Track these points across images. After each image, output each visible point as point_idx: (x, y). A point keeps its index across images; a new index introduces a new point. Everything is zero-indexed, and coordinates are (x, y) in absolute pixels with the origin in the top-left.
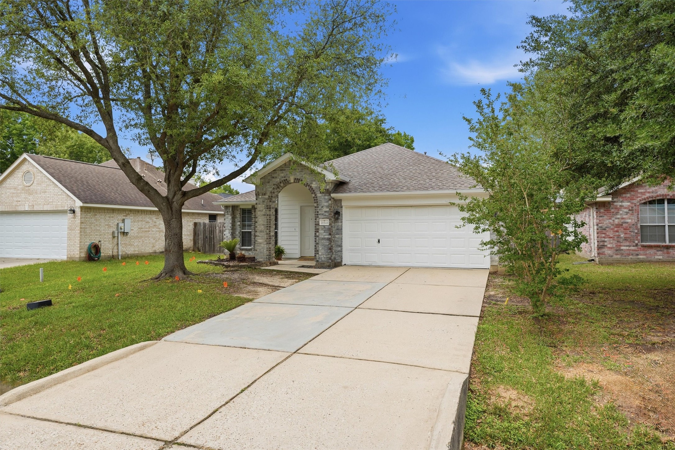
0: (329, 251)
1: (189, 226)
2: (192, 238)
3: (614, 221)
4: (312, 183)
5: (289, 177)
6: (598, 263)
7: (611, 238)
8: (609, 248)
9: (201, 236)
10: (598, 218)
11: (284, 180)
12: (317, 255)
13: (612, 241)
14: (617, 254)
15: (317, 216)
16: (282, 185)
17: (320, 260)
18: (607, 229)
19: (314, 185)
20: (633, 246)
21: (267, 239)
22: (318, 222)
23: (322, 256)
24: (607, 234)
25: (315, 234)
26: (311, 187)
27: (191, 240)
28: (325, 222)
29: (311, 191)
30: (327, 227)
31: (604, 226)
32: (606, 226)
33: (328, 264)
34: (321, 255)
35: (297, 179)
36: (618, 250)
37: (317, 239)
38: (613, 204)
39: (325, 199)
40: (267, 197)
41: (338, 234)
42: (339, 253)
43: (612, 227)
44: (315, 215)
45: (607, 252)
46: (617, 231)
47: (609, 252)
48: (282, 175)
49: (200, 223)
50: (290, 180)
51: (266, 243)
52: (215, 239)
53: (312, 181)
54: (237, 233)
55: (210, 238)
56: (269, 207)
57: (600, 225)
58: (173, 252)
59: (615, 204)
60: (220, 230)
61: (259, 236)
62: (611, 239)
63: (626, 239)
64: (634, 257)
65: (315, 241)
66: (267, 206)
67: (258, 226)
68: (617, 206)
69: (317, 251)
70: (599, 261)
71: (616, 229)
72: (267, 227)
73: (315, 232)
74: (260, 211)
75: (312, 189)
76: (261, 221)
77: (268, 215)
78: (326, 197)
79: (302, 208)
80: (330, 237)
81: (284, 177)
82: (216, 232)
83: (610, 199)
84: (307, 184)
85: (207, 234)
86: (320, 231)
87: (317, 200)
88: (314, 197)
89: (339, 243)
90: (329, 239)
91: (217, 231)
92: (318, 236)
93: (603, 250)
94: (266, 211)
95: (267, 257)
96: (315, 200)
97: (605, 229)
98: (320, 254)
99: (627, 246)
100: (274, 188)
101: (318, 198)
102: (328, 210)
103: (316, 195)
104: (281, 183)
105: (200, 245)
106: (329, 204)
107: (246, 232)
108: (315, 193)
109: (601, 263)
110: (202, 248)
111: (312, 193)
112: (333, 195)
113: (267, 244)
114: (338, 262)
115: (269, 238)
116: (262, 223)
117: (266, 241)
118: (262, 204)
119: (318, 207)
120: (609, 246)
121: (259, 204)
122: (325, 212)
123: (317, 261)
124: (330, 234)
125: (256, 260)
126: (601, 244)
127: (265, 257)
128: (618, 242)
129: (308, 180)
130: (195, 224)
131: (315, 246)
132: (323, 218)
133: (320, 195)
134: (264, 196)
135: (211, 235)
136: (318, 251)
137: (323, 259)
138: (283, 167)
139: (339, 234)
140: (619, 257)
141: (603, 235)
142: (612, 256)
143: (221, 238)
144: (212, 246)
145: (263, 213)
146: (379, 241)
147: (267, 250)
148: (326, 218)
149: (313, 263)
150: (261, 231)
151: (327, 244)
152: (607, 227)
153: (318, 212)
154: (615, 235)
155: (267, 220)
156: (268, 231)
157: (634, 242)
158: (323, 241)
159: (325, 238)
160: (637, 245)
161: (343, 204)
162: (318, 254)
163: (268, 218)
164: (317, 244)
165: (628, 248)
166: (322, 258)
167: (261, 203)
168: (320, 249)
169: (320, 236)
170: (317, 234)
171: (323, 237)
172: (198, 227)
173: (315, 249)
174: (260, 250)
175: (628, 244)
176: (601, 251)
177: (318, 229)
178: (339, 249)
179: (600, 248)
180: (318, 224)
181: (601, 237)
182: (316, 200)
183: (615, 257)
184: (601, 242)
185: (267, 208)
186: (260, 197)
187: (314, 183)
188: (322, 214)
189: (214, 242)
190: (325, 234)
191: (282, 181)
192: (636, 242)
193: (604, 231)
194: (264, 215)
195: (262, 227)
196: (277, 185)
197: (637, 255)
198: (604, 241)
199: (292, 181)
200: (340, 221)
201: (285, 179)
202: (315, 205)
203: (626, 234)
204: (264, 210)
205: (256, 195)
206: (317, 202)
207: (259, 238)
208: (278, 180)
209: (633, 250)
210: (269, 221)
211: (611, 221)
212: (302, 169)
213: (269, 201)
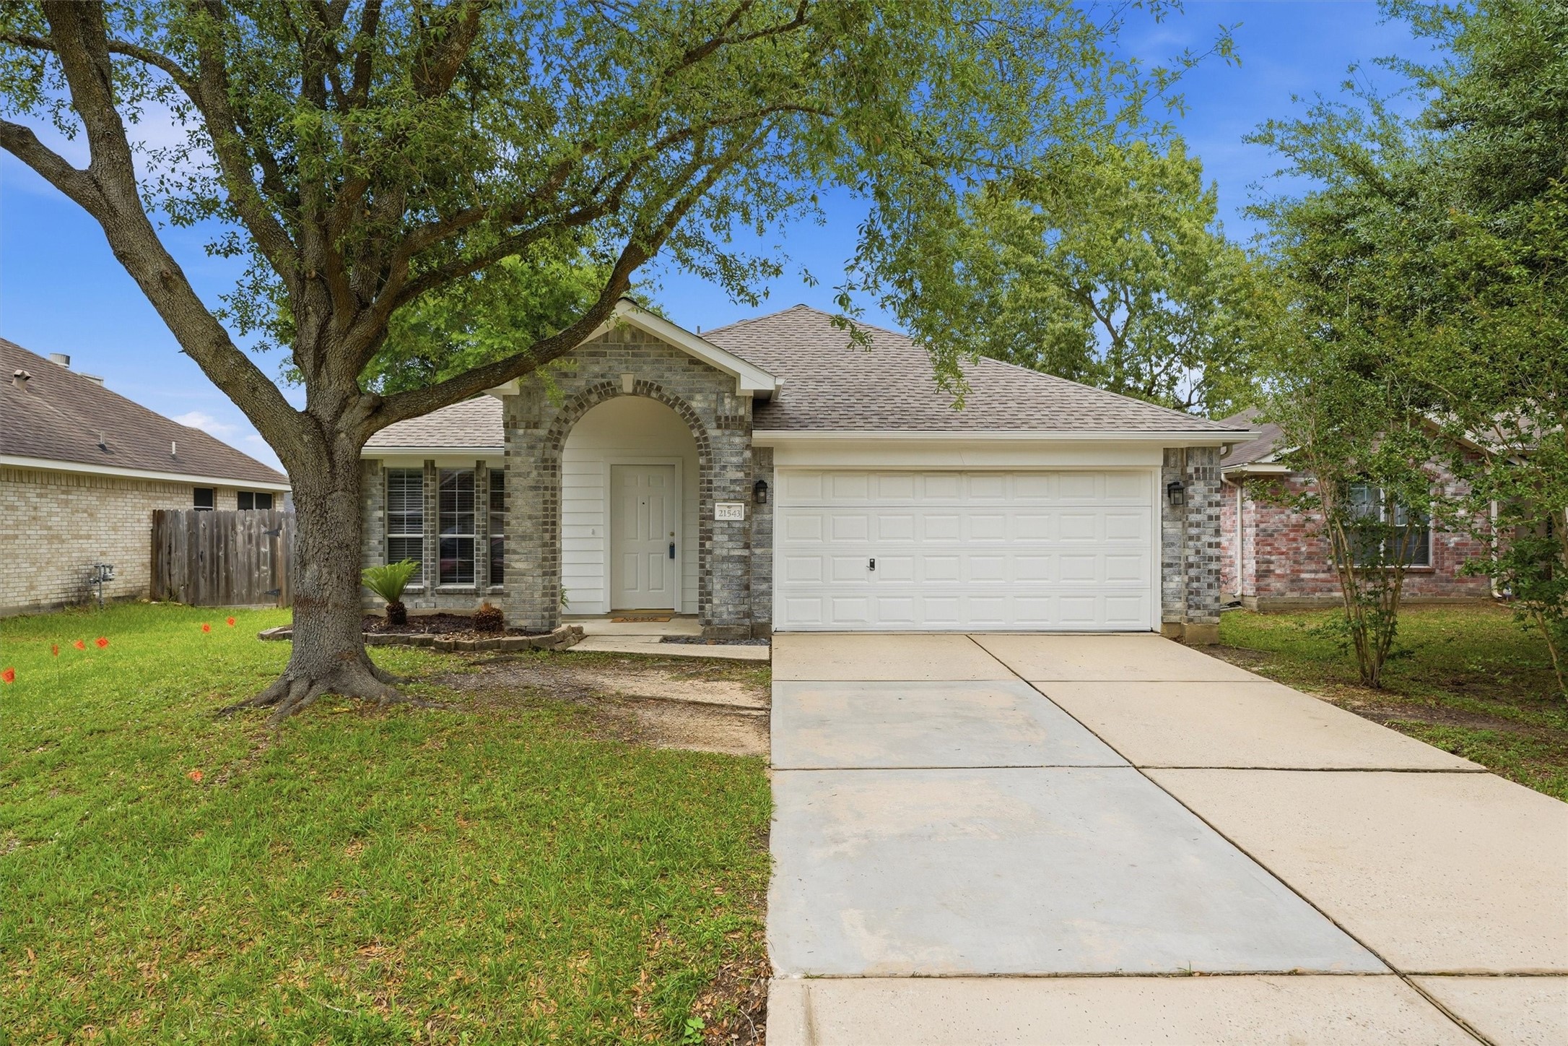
0: (744, 593)
1: (139, 521)
2: (146, 558)
3: (1288, 516)
4: (691, 398)
5: (618, 377)
6: (1256, 610)
7: (1282, 553)
8: (1279, 576)
9: (181, 554)
10: (1259, 510)
11: (603, 386)
12: (707, 606)
13: (1283, 562)
14: (1292, 590)
15: (707, 493)
16: (594, 398)
17: (716, 621)
18: (1276, 535)
19: (698, 404)
20: (1324, 572)
21: (545, 559)
22: (712, 510)
23: (724, 609)
24: (1276, 545)
25: (702, 545)
26: (688, 408)
27: (143, 564)
28: (732, 510)
29: (687, 421)
30: (737, 525)
31: (1271, 527)
32: (1274, 527)
33: (741, 630)
34: (721, 605)
35: (646, 383)
36: (1295, 581)
37: (708, 558)
38: (1288, 480)
39: (730, 444)
40: (542, 432)
41: (759, 545)
42: (764, 599)
43: (1285, 530)
44: (701, 489)
45: (1276, 584)
46: (1294, 540)
47: (1278, 585)
48: (596, 369)
49: (176, 513)
50: (620, 387)
51: (539, 572)
52: (232, 560)
53: (691, 390)
54: (374, 542)
55: (214, 560)
56: (550, 464)
57: (1262, 526)
58: (336, 605)
59: (1293, 480)
60: (250, 536)
61: (515, 552)
62: (1283, 557)
63: (1310, 557)
64: (1325, 596)
65: (702, 566)
66: (546, 460)
67: (513, 522)
68: (1295, 484)
69: (705, 596)
70: (1259, 606)
71: (1292, 535)
72: (545, 523)
73: (701, 538)
74: (519, 475)
75: (692, 414)
76: (521, 504)
77: (546, 488)
78: (737, 440)
79: (616, 473)
80: (746, 553)
81: (603, 376)
82: (235, 541)
83: (1281, 469)
84: (677, 399)
85: (204, 547)
86: (715, 538)
87: (707, 446)
88: (697, 439)
89: (764, 571)
90: (744, 560)
91: (240, 539)
92: (710, 552)
93: (1268, 581)
94: (539, 475)
95: (546, 614)
96: (701, 446)
97: (1271, 535)
98: (716, 601)
99: (1311, 572)
100: (566, 408)
101: (711, 441)
102: (741, 475)
103: (704, 432)
104: (590, 392)
105: (176, 580)
106: (745, 460)
107: (403, 539)
108: (700, 426)
109: (1263, 610)
110: (186, 592)
111: (692, 427)
112: (757, 434)
113: (545, 574)
114: (763, 625)
115: (550, 556)
116: (527, 510)
117: (541, 566)
118: (528, 455)
119: (711, 468)
120: (1278, 572)
121: (518, 454)
122: (733, 482)
123: (708, 623)
124: (747, 546)
125: (508, 623)
126: (1264, 567)
127: (539, 614)
128: (1296, 562)
129: (680, 389)
130: (158, 517)
131: (701, 580)
132: (725, 501)
133: (718, 433)
134: (535, 431)
135: (218, 550)
136: (710, 594)
137: (725, 616)
138: (598, 346)
139: (762, 546)
140: (1296, 595)
141: (1268, 549)
142: (1283, 594)
143: (254, 560)
144: (223, 583)
145: (530, 481)
146: (872, 565)
147: (544, 595)
148: (735, 499)
149: (694, 630)
150: (524, 537)
151: (740, 573)
152: (1275, 531)
153: (710, 482)
154: (1289, 549)
155: (545, 502)
156: (547, 536)
157: (1324, 563)
158: (725, 566)
159: (733, 556)
160: (1329, 569)
161: (777, 460)
162: (710, 601)
163: (548, 497)
164: (709, 573)
165: (1313, 576)
166: (721, 612)
167: (523, 452)
168: (718, 587)
169: (717, 552)
170: (708, 545)
171: (725, 552)
172: (167, 527)
173: (701, 587)
174: (520, 593)
175: (1313, 567)
176: (1262, 583)
177: (711, 531)
178: (764, 587)
179: (1261, 576)
180: (712, 518)
181: (1264, 553)
182: (703, 445)
183: (1289, 595)
184: (1263, 563)
185: (545, 468)
186: (521, 432)
187: (698, 397)
188: (724, 489)
189: (227, 571)
190: (731, 545)
191: (596, 387)
192: (1330, 562)
193: (1270, 540)
194: (536, 488)
195: (528, 523)
196: (577, 398)
197: (1330, 590)
198: (1270, 562)
199: (628, 387)
200: (765, 508)
201: (604, 380)
202: (702, 461)
203: (1311, 545)
204: (535, 473)
205: (506, 425)
206: (708, 454)
207: (517, 557)
208: (581, 383)
209: (1323, 581)
210: (549, 506)
211: (1283, 517)
212: (661, 355)
213: (549, 444)
